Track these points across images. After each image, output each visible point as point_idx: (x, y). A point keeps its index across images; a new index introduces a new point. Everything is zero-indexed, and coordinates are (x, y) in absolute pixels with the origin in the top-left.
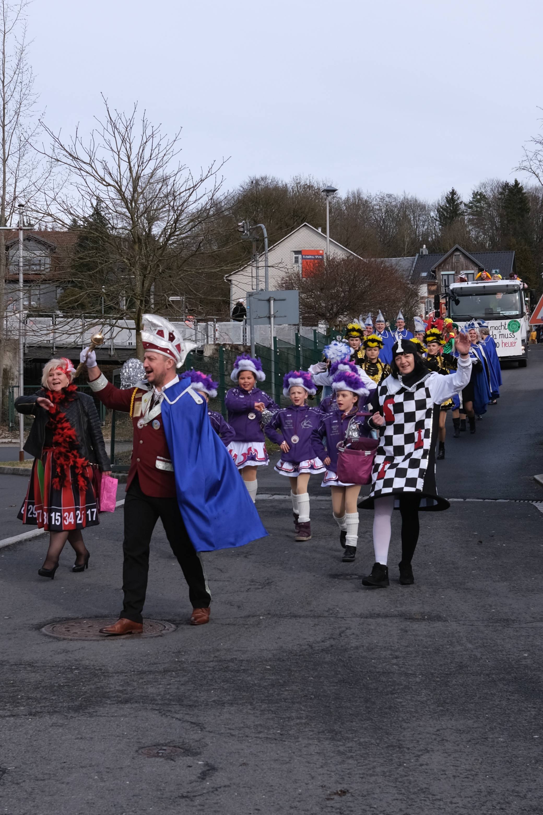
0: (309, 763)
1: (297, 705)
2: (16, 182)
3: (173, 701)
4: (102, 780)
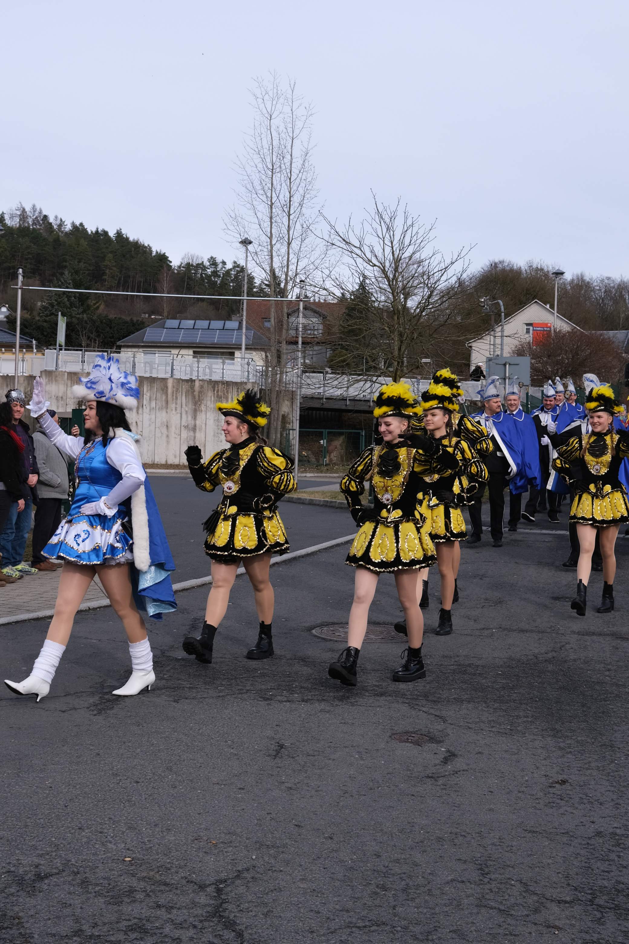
0: (534, 755)
1: (523, 706)
2: (298, 262)
3: (421, 696)
4: (362, 758)
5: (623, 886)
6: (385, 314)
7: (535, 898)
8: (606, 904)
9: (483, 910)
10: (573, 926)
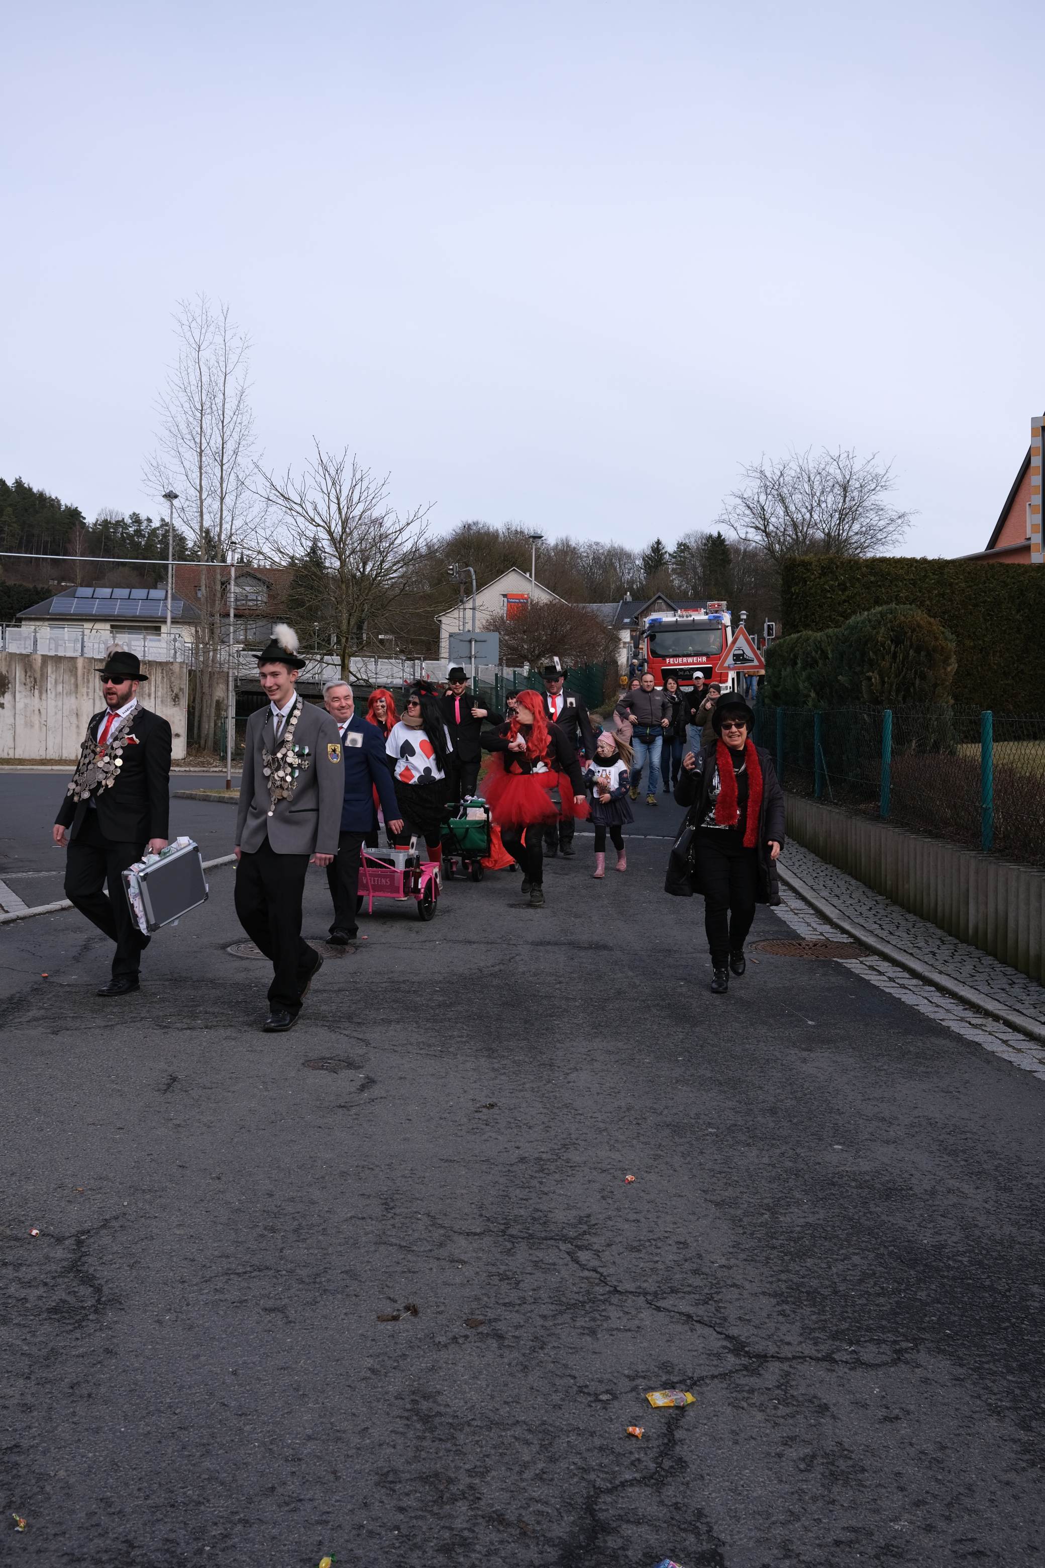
0: (463, 1078)
1: (459, 1025)
2: (232, 520)
3: (344, 1018)
4: (266, 1089)
5: (541, 1214)
6: (331, 582)
7: (442, 1231)
8: (519, 1234)
9: (382, 1248)
10: (479, 1258)
